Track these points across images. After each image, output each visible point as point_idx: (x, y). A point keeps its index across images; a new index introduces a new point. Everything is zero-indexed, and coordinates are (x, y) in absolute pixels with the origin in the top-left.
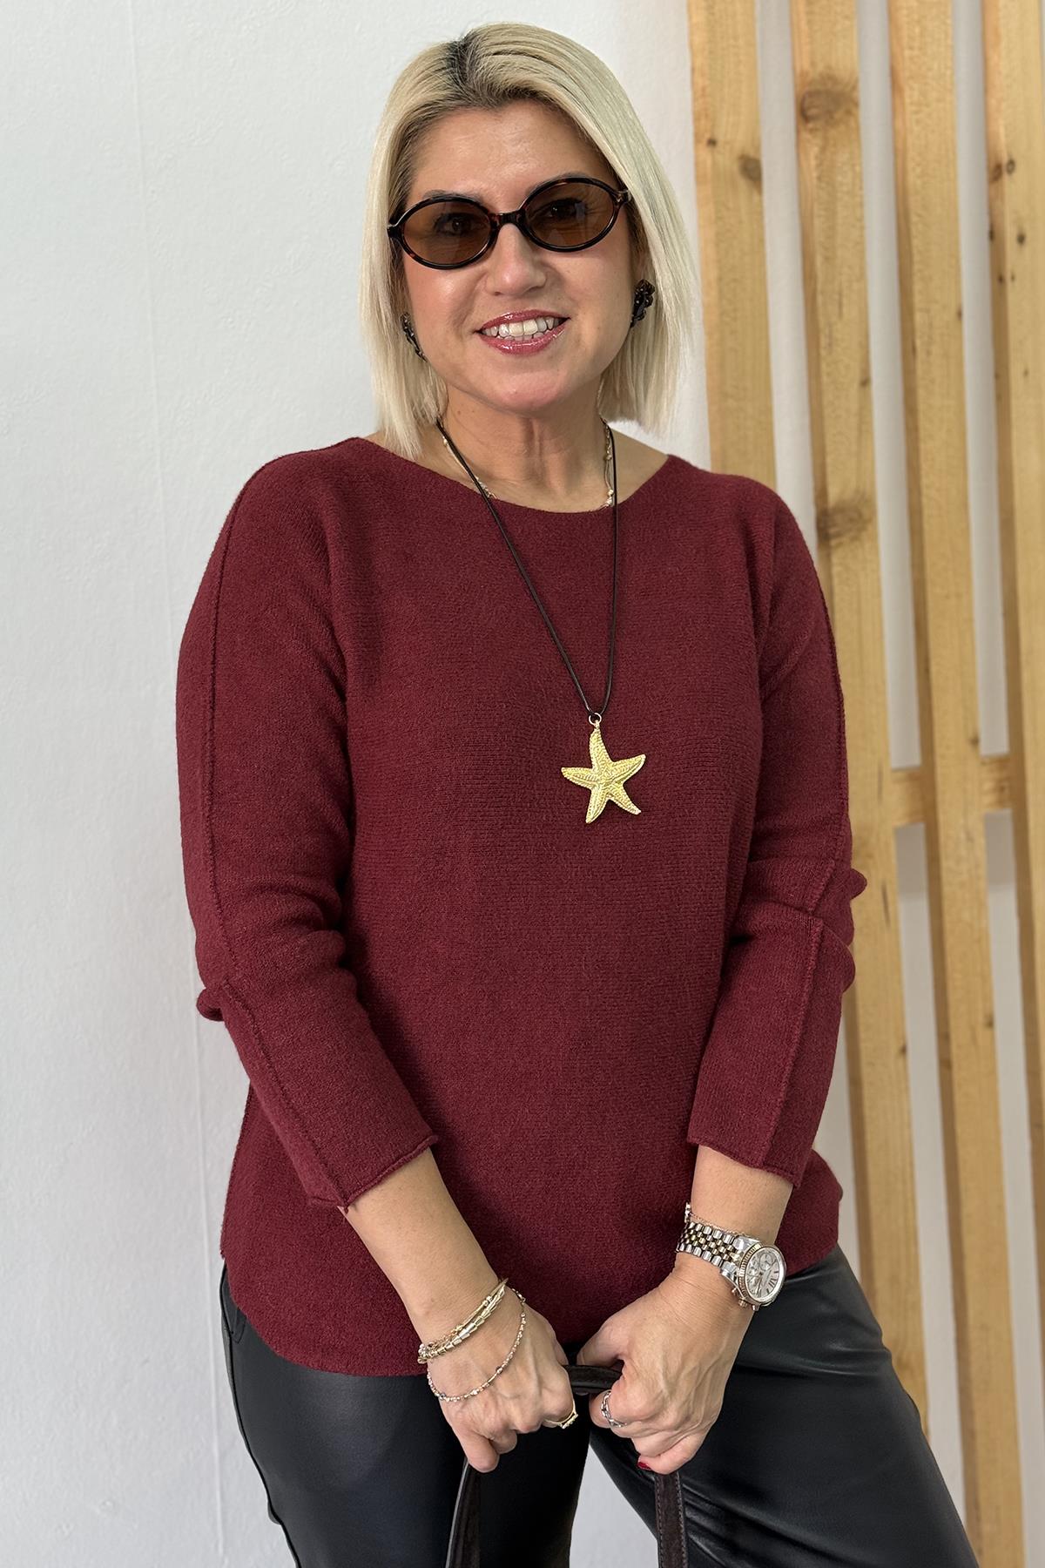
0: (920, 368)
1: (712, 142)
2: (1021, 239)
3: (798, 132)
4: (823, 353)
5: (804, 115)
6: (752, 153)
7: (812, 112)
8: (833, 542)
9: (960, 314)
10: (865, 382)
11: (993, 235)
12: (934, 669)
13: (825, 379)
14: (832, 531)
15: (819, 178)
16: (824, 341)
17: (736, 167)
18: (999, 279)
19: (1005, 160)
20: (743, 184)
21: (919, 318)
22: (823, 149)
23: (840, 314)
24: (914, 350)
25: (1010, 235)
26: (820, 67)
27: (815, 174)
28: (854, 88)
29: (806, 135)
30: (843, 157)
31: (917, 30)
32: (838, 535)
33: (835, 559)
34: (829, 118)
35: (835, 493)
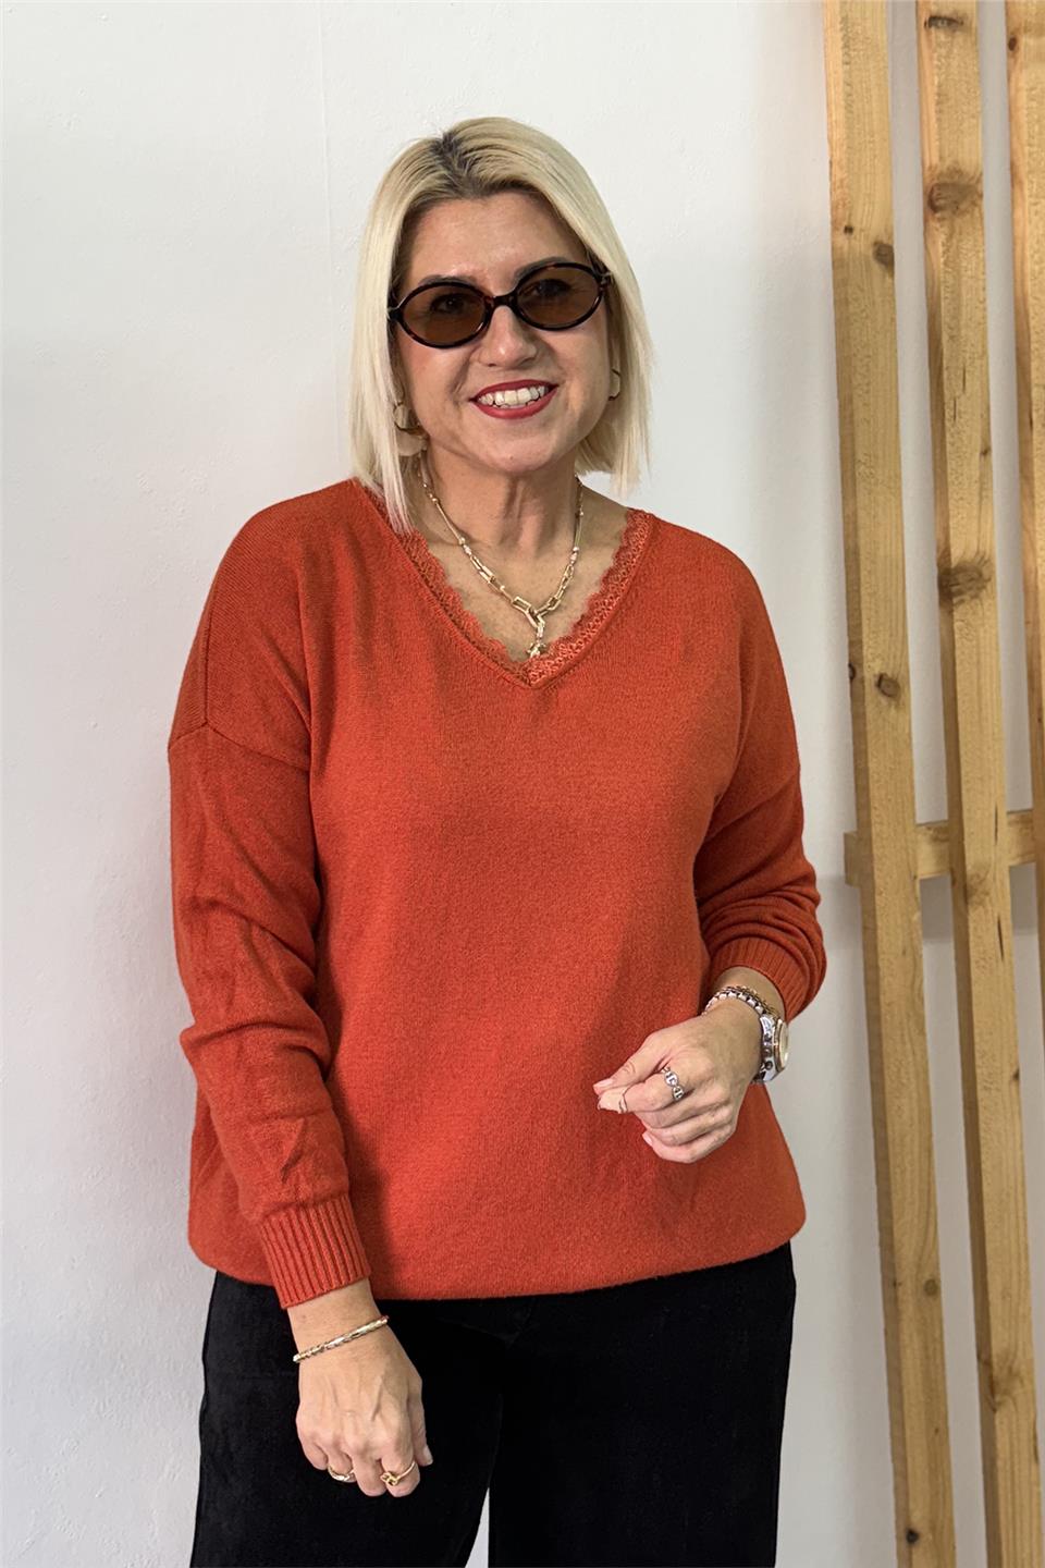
0: (1037, 438)
1: (849, 230)
3: (926, 221)
4: (948, 424)
5: (932, 205)
6: (885, 241)
7: (942, 202)
8: (955, 600)
10: (986, 452)
13: (949, 448)
14: (954, 589)
15: (945, 264)
16: (948, 413)
17: (870, 252)
20: (876, 267)
21: (1036, 394)
22: (950, 237)
23: (964, 389)
24: (1031, 422)
26: (948, 162)
27: (942, 260)
28: (979, 181)
29: (934, 224)
30: (967, 244)
31: (1037, 128)
32: (960, 593)
33: (956, 615)
34: (956, 209)
35: (957, 554)
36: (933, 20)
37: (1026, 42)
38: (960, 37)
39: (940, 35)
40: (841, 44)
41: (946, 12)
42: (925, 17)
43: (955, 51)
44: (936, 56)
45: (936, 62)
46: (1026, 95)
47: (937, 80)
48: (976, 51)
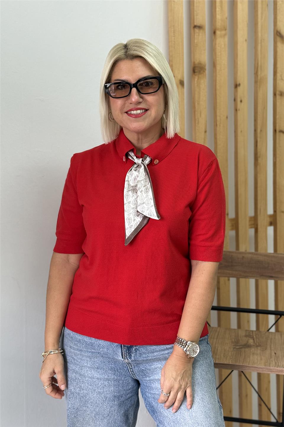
0: (218, 129)
2: (241, 101)
3: (192, 75)
4: (197, 125)
5: (194, 71)
6: (182, 80)
7: (196, 71)
9: (227, 117)
10: (205, 132)
11: (235, 100)
13: (197, 131)
15: (197, 86)
16: (197, 122)
17: (179, 82)
18: (236, 110)
19: (238, 83)
20: (180, 86)
21: (218, 118)
22: (198, 79)
23: (201, 116)
24: (217, 125)
25: (239, 100)
26: (198, 61)
27: (196, 85)
28: (205, 66)
29: (194, 76)
30: (202, 81)
31: (219, 54)
34: (200, 72)
36: (195, 27)
37: (218, 33)
38: (201, 31)
39: (197, 30)
40: (173, 32)
41: (198, 25)
42: (192, 26)
43: (200, 34)
44: (196, 35)
45: (196, 37)
46: (217, 45)
47: (196, 41)
48: (205, 34)
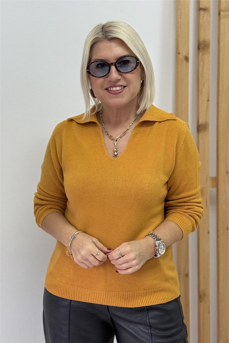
0: (220, 98)
1: (179, 53)
4: (200, 95)
5: (199, 48)
6: (187, 55)
7: (200, 48)
8: (200, 132)
10: (208, 101)
12: (220, 158)
13: (200, 100)
14: (200, 129)
15: (201, 61)
16: (200, 92)
17: (184, 58)
20: (185, 61)
21: (220, 88)
22: (202, 55)
23: (204, 87)
24: (219, 95)
26: (202, 39)
27: (201, 59)
28: (209, 43)
29: (199, 52)
30: (206, 56)
31: (223, 32)
32: (201, 130)
33: (200, 135)
34: (204, 49)
35: (200, 122)
36: (200, 9)
37: (222, 13)
38: (206, 12)
39: (202, 12)
40: (179, 14)
41: (203, 7)
42: (198, 8)
43: (205, 16)
44: (201, 17)
45: (201, 18)
46: (221, 25)
47: (201, 22)
48: (210, 16)
